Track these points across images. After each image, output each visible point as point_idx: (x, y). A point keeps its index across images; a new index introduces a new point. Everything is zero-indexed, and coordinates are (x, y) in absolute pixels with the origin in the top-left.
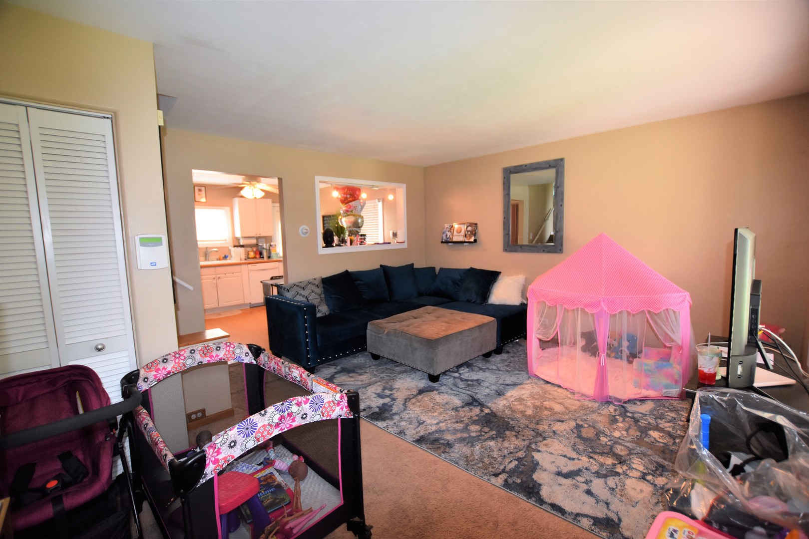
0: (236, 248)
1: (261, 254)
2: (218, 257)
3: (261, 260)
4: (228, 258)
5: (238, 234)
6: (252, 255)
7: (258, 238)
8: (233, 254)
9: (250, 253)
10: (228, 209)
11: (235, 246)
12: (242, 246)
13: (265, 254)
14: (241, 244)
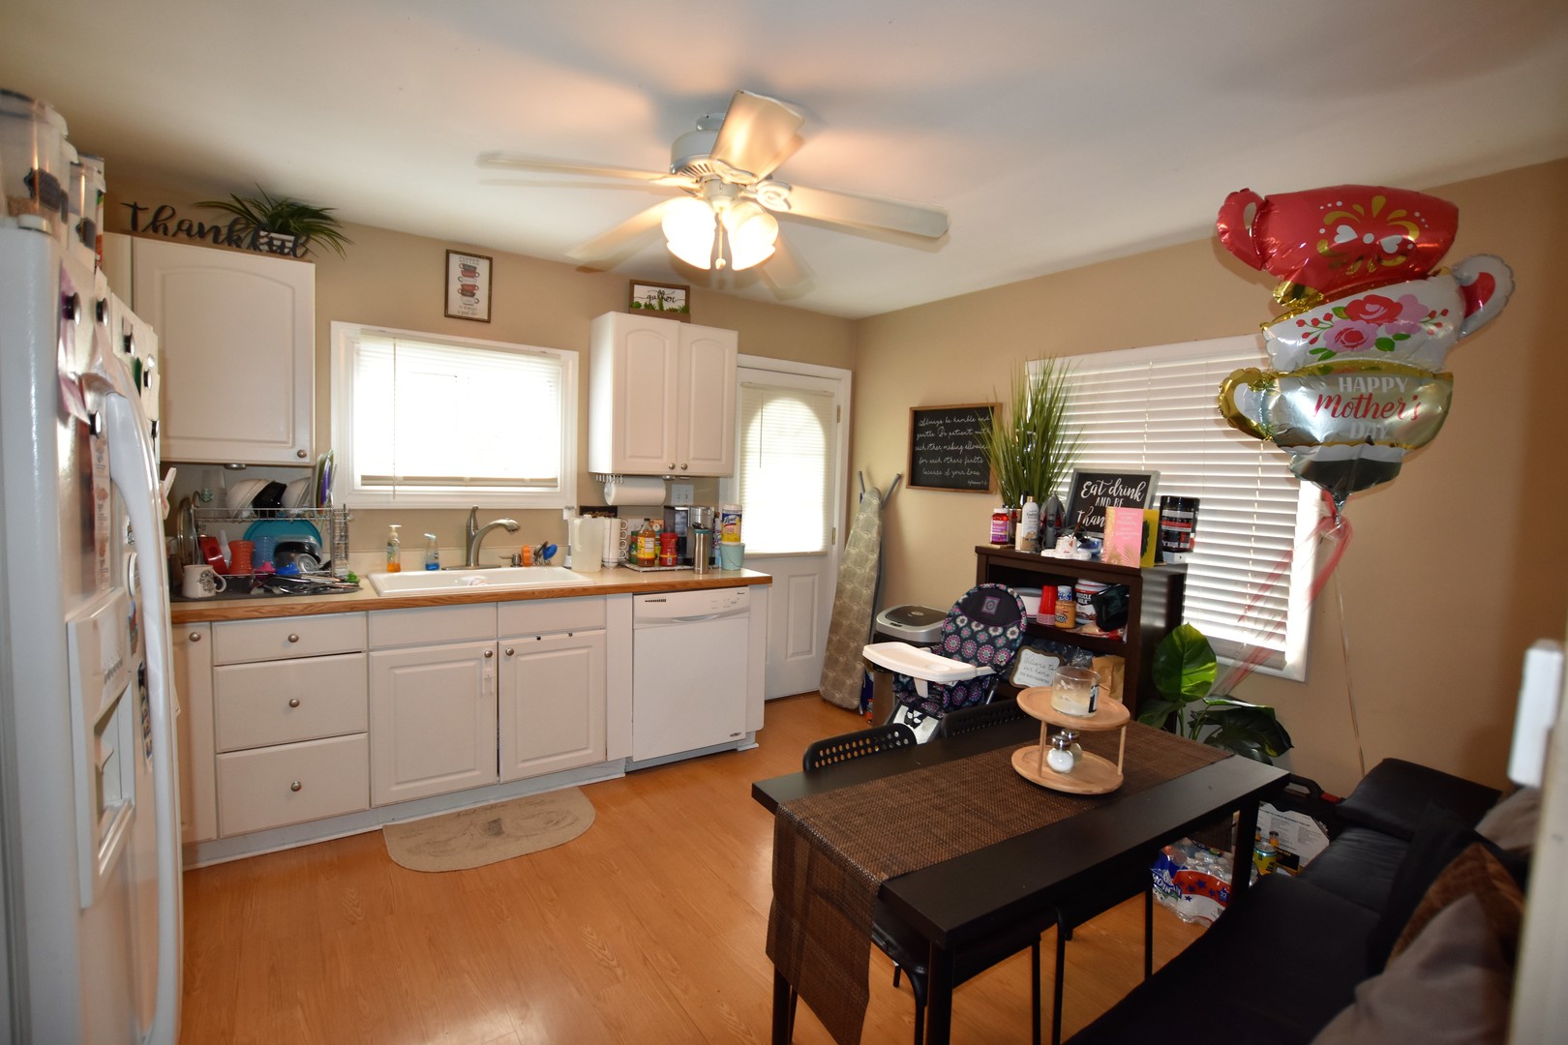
0: (587, 516)
1: (681, 545)
2: (515, 550)
3: (678, 575)
4: (554, 559)
5: (602, 461)
6: (647, 548)
7: (670, 481)
8: (575, 541)
9: (641, 540)
10: (572, 358)
11: (584, 510)
12: (611, 511)
13: (699, 550)
14: (610, 501)
